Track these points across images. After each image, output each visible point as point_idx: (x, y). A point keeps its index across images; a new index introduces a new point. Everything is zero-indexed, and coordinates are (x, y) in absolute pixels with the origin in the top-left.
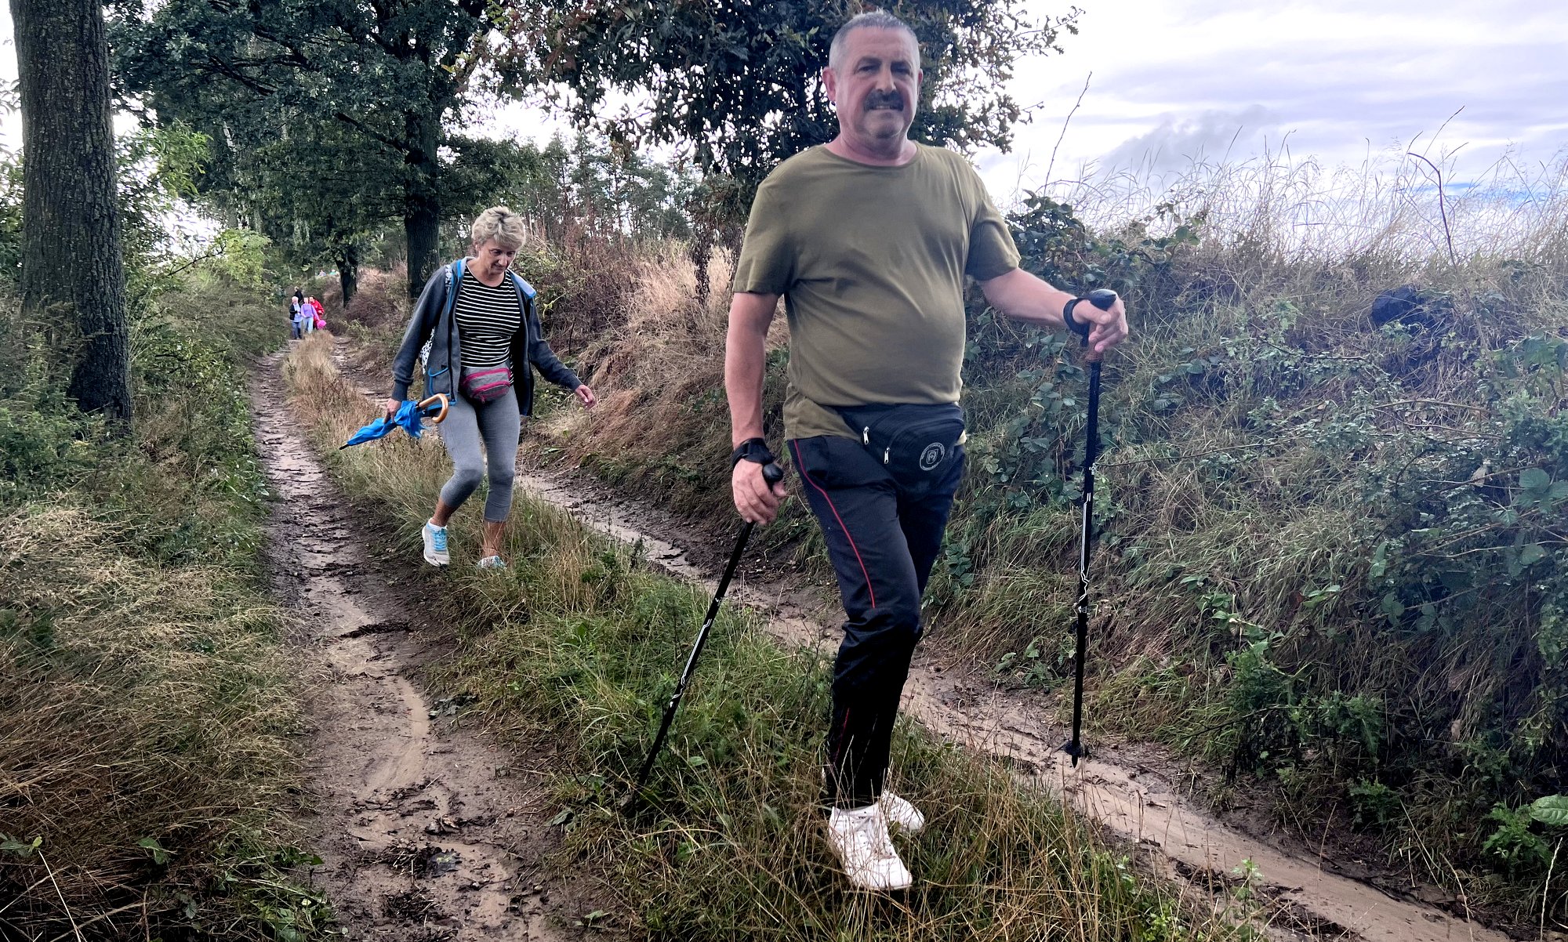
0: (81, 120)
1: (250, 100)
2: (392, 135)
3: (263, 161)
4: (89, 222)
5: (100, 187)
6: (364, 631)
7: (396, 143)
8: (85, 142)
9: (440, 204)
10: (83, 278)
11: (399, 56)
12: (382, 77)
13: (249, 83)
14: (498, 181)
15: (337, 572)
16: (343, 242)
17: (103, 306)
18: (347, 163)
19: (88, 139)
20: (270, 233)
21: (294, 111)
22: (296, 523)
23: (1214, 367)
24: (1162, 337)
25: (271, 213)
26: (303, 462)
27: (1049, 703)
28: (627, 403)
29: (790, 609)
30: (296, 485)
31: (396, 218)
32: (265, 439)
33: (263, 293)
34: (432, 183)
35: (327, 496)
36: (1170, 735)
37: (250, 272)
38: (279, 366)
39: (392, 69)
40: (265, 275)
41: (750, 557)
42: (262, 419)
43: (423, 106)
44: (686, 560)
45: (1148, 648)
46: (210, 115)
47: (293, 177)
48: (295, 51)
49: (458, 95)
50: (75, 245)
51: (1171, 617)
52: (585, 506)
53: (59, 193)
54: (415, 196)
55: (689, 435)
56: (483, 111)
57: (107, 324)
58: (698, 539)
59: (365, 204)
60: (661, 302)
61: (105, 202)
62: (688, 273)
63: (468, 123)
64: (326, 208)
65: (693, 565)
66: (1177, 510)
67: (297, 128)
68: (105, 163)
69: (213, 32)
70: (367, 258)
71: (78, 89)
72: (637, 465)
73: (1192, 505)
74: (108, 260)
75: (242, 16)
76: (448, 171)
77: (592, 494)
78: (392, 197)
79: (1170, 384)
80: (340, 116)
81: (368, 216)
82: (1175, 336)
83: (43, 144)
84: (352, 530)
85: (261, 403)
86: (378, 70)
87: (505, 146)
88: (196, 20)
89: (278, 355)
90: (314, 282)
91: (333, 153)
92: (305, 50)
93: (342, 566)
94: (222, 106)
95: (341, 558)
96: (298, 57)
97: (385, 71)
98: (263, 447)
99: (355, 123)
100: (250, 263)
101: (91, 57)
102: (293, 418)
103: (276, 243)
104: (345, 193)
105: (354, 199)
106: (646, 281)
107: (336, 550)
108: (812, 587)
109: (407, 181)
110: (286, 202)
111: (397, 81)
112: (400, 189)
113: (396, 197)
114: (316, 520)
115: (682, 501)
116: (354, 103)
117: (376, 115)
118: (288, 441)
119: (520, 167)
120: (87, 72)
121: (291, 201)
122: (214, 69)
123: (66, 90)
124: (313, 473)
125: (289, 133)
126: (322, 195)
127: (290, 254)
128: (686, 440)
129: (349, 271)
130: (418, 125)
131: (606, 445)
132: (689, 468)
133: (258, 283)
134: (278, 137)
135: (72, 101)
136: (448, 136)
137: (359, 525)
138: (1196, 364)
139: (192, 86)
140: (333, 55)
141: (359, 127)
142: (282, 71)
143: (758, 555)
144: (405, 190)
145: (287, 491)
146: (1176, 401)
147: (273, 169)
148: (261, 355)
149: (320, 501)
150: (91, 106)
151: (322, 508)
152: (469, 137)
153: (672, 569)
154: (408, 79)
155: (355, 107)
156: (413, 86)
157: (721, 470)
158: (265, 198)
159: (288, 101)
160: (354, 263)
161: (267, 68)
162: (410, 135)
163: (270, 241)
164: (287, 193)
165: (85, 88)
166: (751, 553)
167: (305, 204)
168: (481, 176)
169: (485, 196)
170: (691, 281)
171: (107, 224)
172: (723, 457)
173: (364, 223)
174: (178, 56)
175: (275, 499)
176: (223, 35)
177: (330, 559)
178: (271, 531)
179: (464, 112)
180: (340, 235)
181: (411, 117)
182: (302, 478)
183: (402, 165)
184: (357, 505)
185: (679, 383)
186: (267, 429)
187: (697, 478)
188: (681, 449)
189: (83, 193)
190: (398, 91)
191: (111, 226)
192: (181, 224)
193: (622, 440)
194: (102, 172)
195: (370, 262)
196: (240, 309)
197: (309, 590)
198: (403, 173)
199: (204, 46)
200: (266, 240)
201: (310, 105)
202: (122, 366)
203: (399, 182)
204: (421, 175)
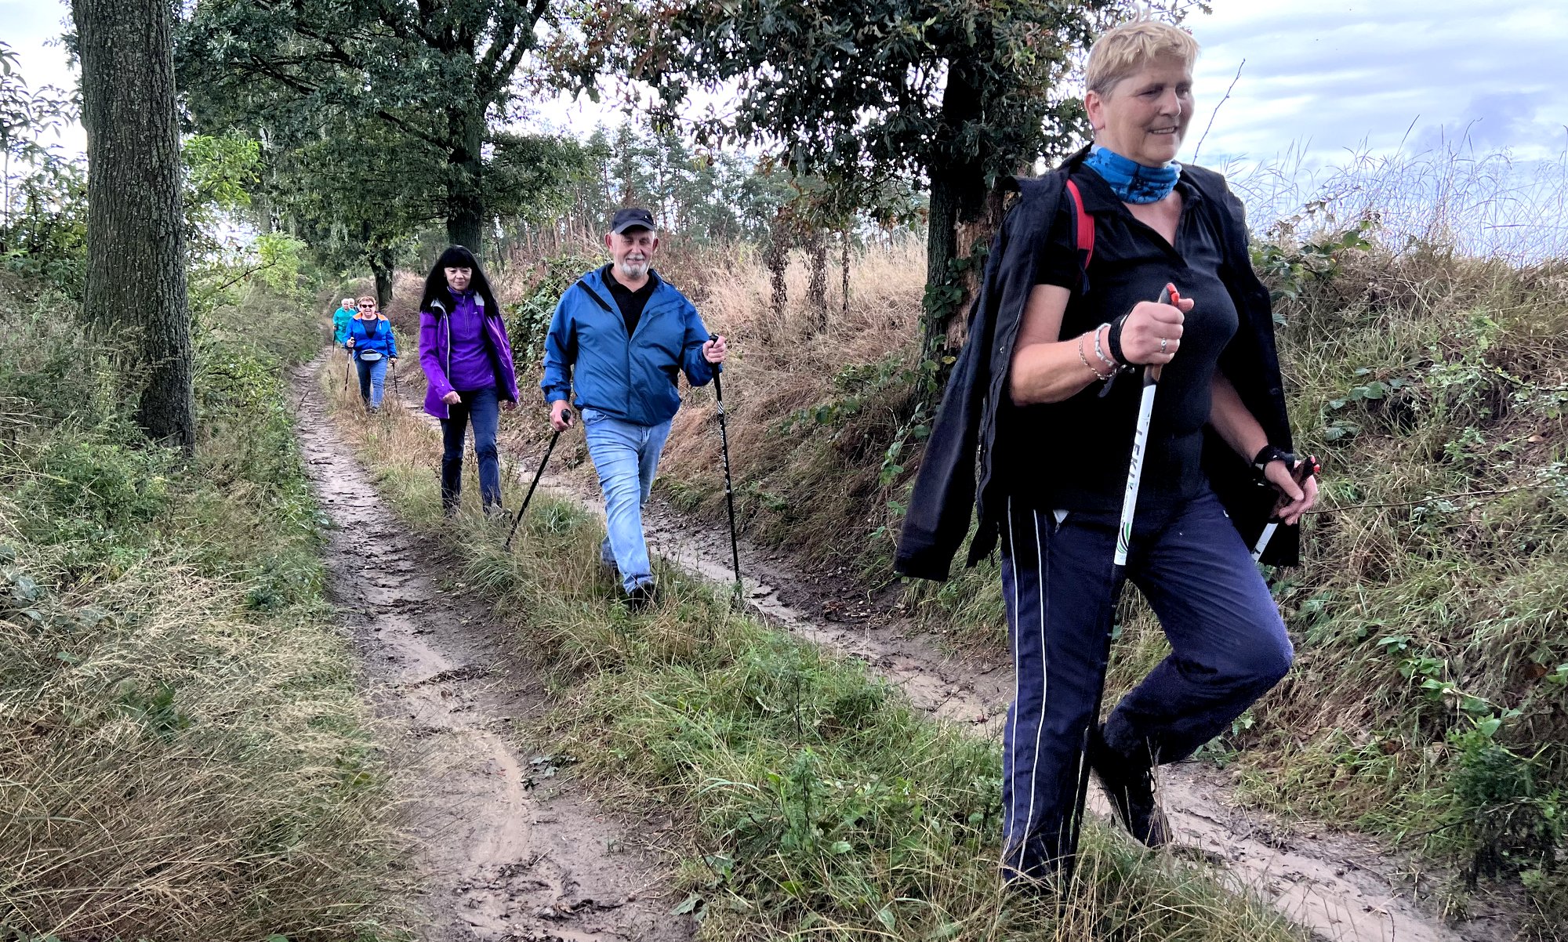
0: (147, 133)
1: (290, 99)
2: (435, 132)
3: (302, 162)
4: (156, 241)
5: (166, 202)
6: (443, 677)
7: (438, 142)
8: (151, 157)
9: (484, 205)
10: (148, 298)
11: (443, 50)
12: (427, 73)
13: (290, 82)
14: (548, 180)
15: (406, 608)
16: (382, 246)
17: (168, 327)
18: (387, 163)
19: (155, 153)
20: (303, 236)
21: (335, 110)
22: (357, 554)
23: (1396, 391)
24: (1328, 356)
25: (309, 217)
26: (354, 484)
27: (1224, 780)
28: (697, 422)
29: (903, 659)
30: (351, 510)
31: (438, 220)
32: (311, 458)
33: (298, 300)
34: (476, 183)
35: (384, 523)
36: (1377, 824)
37: (285, 278)
38: (317, 377)
39: (437, 63)
40: (300, 281)
41: (851, 598)
42: (306, 436)
43: (470, 102)
44: (779, 599)
45: (1340, 721)
46: (250, 116)
47: (333, 179)
48: (336, 48)
49: (503, 90)
50: (141, 264)
51: (1367, 683)
52: (658, 535)
53: (125, 210)
54: (458, 197)
55: (771, 458)
56: (529, 105)
57: (172, 346)
58: (789, 576)
59: (407, 206)
60: (731, 311)
61: (171, 218)
62: (762, 281)
63: (513, 119)
64: (366, 211)
65: (786, 605)
66: (1366, 560)
67: (338, 128)
68: (171, 177)
69: (254, 30)
70: (401, 261)
71: (144, 100)
72: (713, 490)
73: (1383, 552)
74: (173, 279)
75: (284, 12)
76: (490, 171)
77: (664, 522)
78: (435, 199)
79: (1343, 410)
80: (382, 115)
81: (409, 218)
82: (1346, 355)
83: (108, 158)
84: (416, 562)
85: (306, 416)
86: (425, 65)
87: (551, 142)
88: (237, 18)
89: (314, 365)
90: (347, 286)
91: (372, 152)
92: (347, 47)
93: (410, 603)
94: (262, 107)
95: (409, 593)
96: (339, 55)
97: (431, 66)
98: (312, 467)
99: (398, 121)
100: (285, 269)
101: (157, 67)
102: (338, 435)
103: (311, 247)
104: (385, 195)
105: (397, 201)
106: (714, 288)
107: (402, 584)
108: (926, 635)
109: (450, 181)
110: (325, 204)
111: (442, 77)
112: (443, 190)
113: (438, 198)
114: (376, 550)
115: (766, 532)
116: (398, 99)
117: (418, 113)
118: (336, 460)
119: (568, 165)
120: (154, 83)
121: (330, 204)
122: (254, 68)
123: (132, 102)
124: (367, 497)
125: (329, 133)
126: (363, 197)
127: (322, 258)
128: (768, 464)
129: (385, 275)
130: (462, 122)
131: (677, 468)
132: (774, 496)
133: (293, 291)
134: (317, 137)
135: (138, 113)
136: (492, 133)
137: (423, 556)
138: (1374, 388)
139: (232, 86)
140: (377, 52)
141: (402, 125)
142: (322, 68)
143: (859, 596)
144: (449, 191)
145: (344, 517)
146: (1351, 429)
147: (312, 171)
148: (297, 365)
149: (378, 529)
150: (157, 118)
151: (382, 536)
152: (513, 134)
153: (766, 610)
154: (454, 74)
155: (399, 104)
156: (459, 81)
157: (810, 498)
158: (304, 202)
159: (330, 100)
160: (390, 266)
161: (309, 64)
162: (453, 132)
163: (306, 245)
164: (326, 196)
165: (151, 100)
166: (852, 593)
167: (344, 207)
168: (528, 175)
169: (532, 196)
170: (767, 289)
171: (172, 242)
172: (812, 484)
173: (405, 226)
174: (220, 56)
175: (334, 527)
176: (265, 35)
177: (396, 594)
178: (333, 562)
179: (509, 107)
180: (379, 239)
181: (455, 115)
182: (357, 503)
183: (444, 165)
184: (419, 534)
185: (758, 400)
186: (312, 447)
187: (785, 507)
188: (763, 473)
189: (149, 209)
190: (444, 86)
191: (177, 243)
192: (233, 235)
193: (696, 462)
194: (168, 187)
195: (404, 265)
196: (277, 317)
197: (379, 630)
198: (446, 173)
199: (246, 45)
200: (302, 244)
201: (353, 102)
202: (185, 390)
203: (442, 182)
204: (466, 176)
